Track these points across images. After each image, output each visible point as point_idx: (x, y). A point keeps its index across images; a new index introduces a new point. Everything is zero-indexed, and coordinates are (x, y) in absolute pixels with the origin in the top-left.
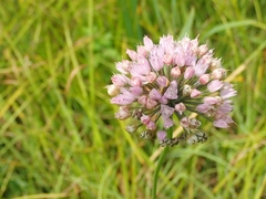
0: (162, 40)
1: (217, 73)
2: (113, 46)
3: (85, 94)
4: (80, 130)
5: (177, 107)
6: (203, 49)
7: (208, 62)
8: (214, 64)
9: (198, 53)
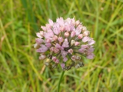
0: (58, 20)
1: (86, 33)
2: (24, 27)
3: (11, 50)
4: (10, 67)
5: (69, 51)
6: (78, 22)
7: (81, 28)
8: (83, 29)
9: (76, 24)
